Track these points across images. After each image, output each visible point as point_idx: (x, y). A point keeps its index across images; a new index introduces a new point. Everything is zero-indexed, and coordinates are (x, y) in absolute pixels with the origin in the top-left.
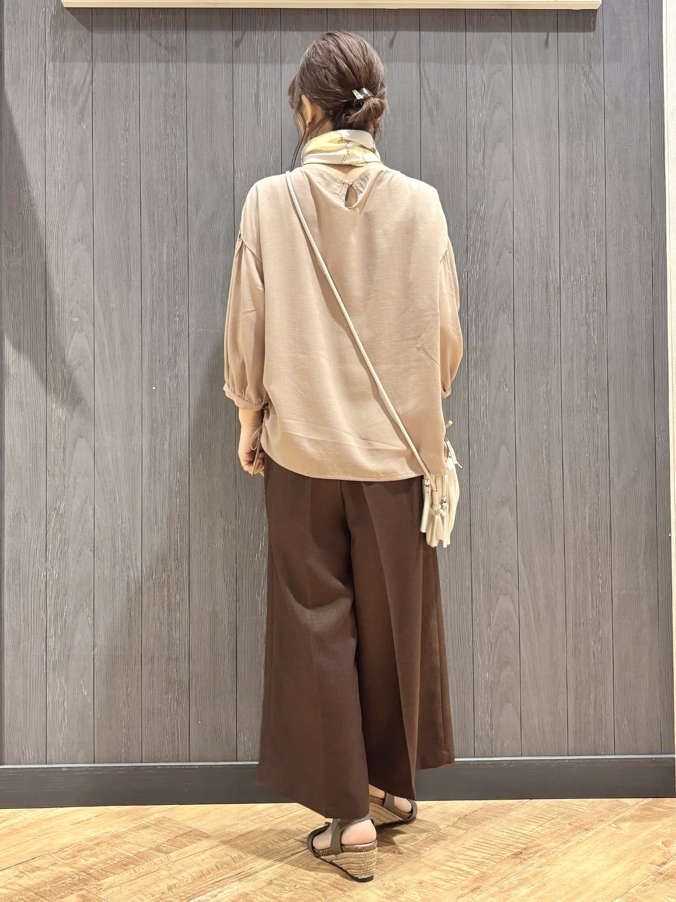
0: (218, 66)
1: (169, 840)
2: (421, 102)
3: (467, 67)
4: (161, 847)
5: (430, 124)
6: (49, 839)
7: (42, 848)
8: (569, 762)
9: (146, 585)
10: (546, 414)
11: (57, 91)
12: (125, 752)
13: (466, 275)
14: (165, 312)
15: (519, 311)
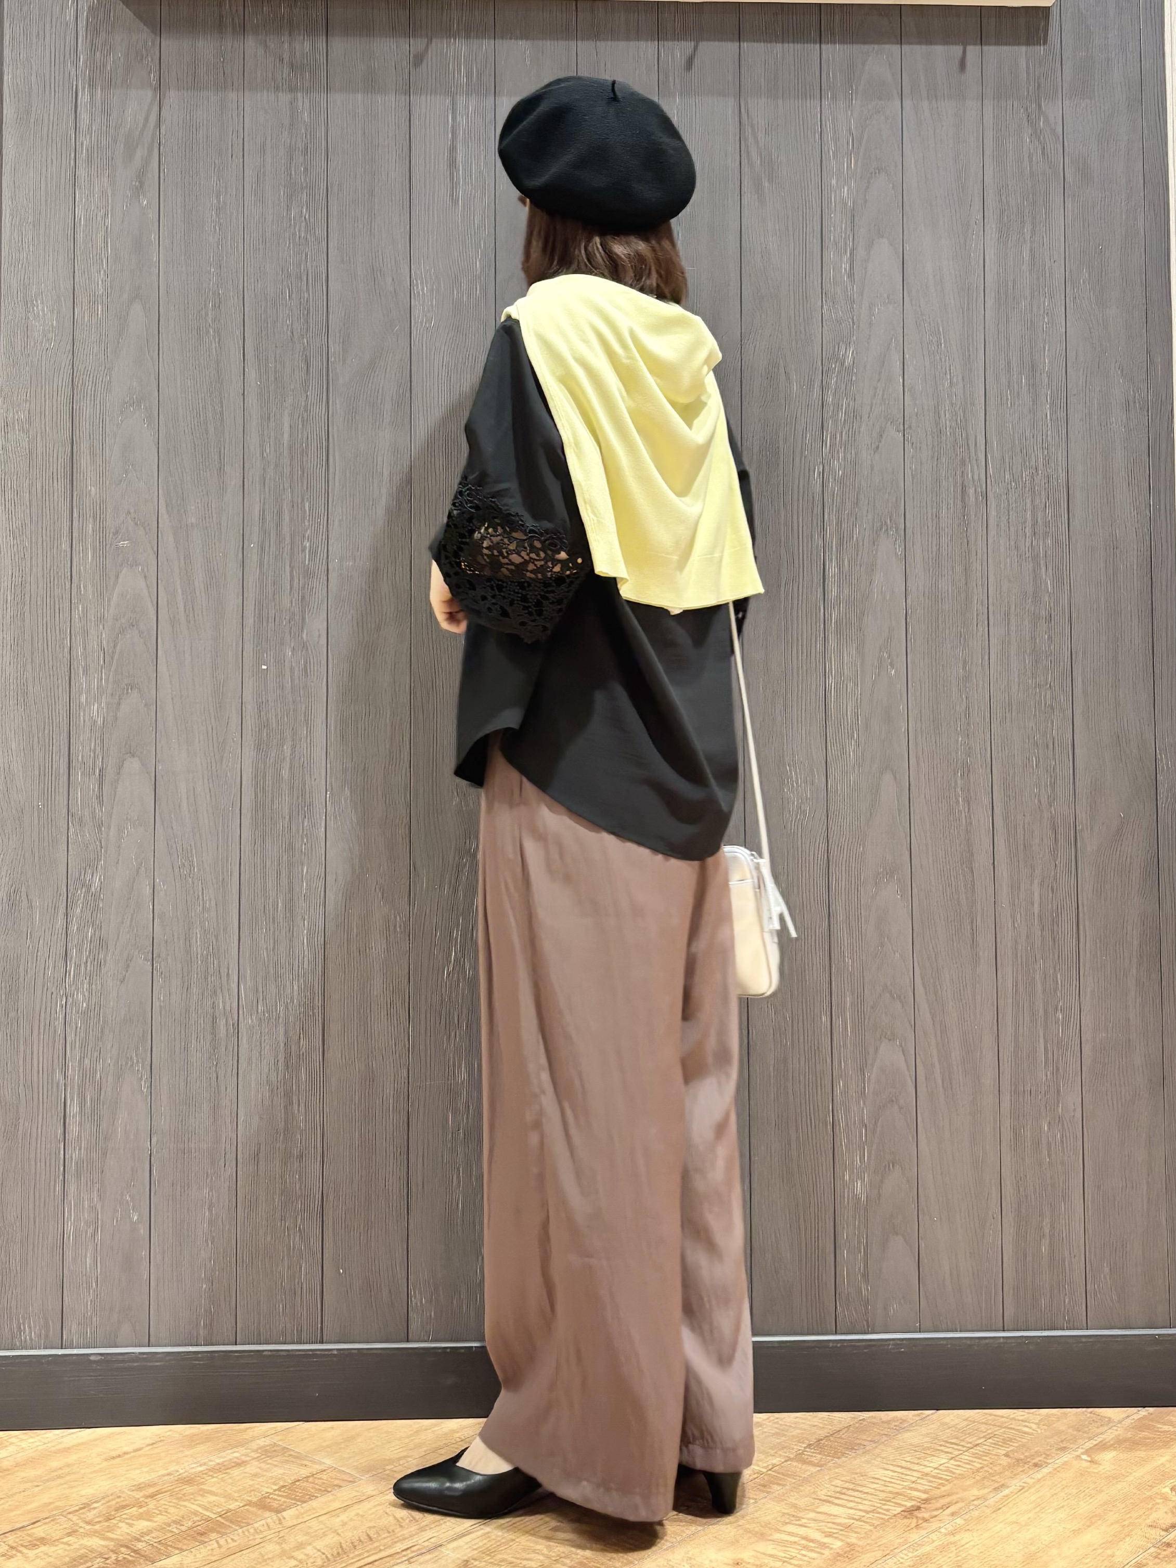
0: (383, 99)
1: (283, 1487)
2: (742, 166)
3: (823, 105)
4: (268, 1500)
5: (757, 204)
6: (67, 1486)
7: (52, 1503)
8: (1004, 1342)
9: (247, 1021)
10: (963, 716)
11: (96, 141)
12: (205, 1326)
13: (821, 470)
14: (286, 530)
15: (913, 533)
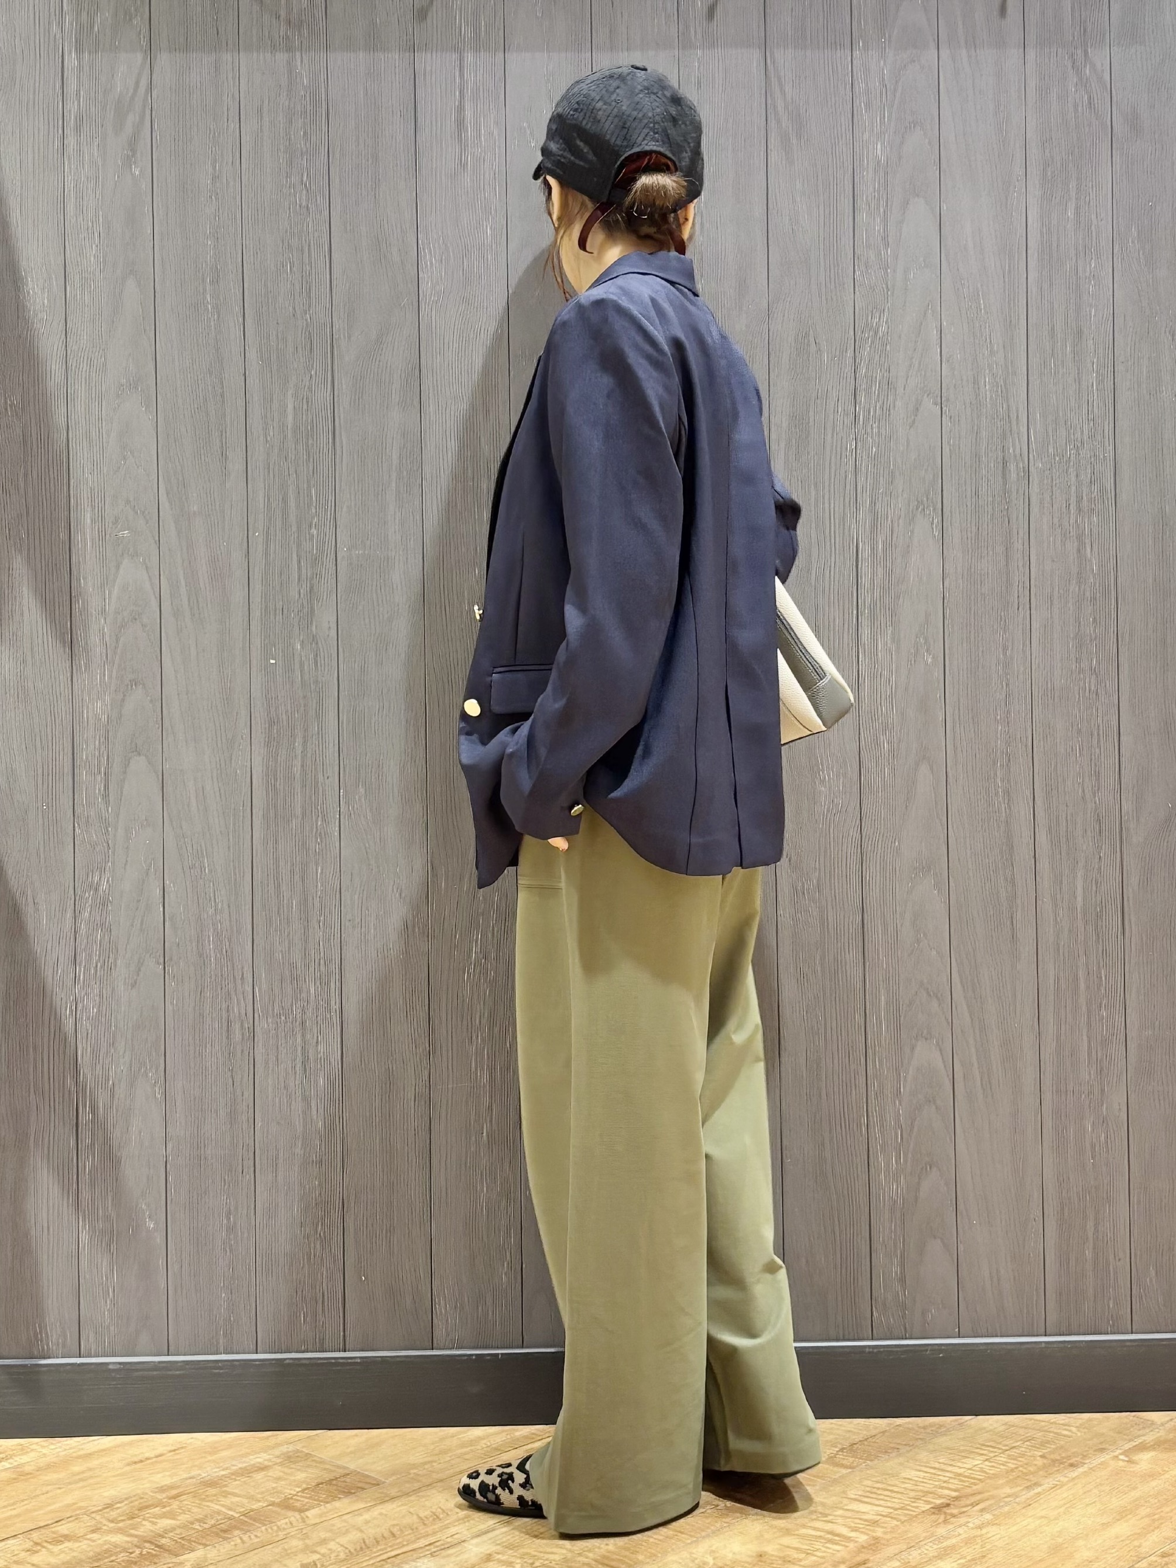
0: (386, 56)
1: (306, 1489)
2: (769, 122)
3: (854, 56)
4: (291, 1501)
5: (784, 162)
6: (88, 1488)
7: (74, 1504)
8: (1045, 1347)
9: (261, 1026)
10: (1003, 704)
11: (85, 106)
12: (225, 1335)
13: (854, 447)
14: (292, 518)
15: (951, 512)
